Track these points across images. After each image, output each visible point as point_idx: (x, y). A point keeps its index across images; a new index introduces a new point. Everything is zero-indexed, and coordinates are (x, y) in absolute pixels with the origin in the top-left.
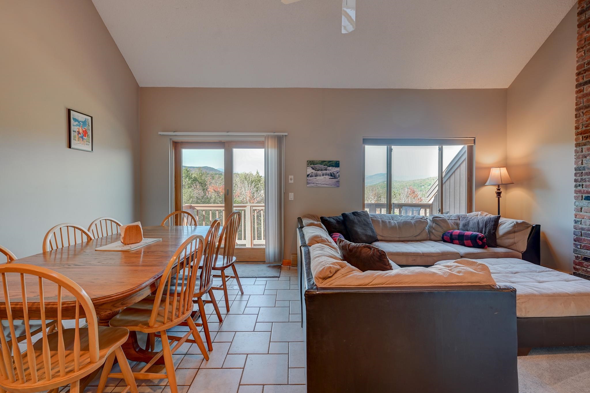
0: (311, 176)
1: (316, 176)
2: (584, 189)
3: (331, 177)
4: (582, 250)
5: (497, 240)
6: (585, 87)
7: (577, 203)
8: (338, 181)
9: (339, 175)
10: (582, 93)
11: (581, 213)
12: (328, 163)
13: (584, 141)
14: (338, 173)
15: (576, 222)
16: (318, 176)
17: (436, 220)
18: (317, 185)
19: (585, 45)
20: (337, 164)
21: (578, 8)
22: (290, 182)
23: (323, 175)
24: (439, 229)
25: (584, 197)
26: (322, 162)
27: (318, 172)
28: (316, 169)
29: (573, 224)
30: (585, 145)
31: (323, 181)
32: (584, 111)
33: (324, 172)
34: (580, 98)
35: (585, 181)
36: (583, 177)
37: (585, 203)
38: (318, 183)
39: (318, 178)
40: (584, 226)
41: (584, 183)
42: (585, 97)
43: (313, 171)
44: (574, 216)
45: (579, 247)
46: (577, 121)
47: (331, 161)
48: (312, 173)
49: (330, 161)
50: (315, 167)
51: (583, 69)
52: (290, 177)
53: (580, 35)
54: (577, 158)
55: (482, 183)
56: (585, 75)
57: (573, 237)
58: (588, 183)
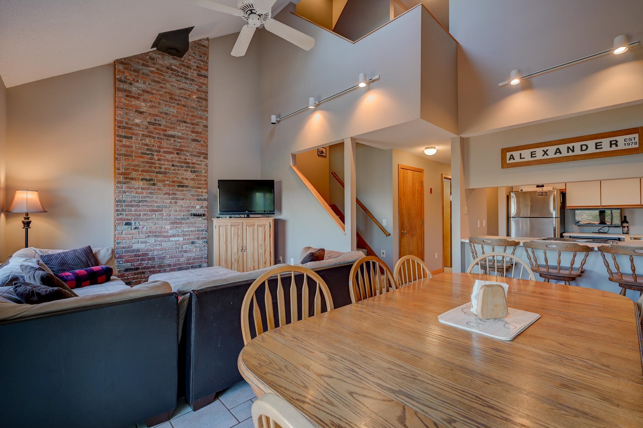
2: (124, 217)
4: (124, 264)
6: (122, 139)
7: (118, 228)
10: (122, 143)
11: (122, 236)
13: (123, 180)
15: (117, 243)
19: (123, 108)
25: (124, 223)
29: (115, 245)
30: (125, 184)
32: (121, 157)
34: (117, 145)
35: (126, 211)
36: (123, 208)
37: (125, 228)
40: (125, 246)
42: (121, 147)
44: (113, 239)
46: (116, 163)
51: (119, 124)
53: (116, 97)
54: (118, 192)
56: (124, 130)
58: (127, 213)
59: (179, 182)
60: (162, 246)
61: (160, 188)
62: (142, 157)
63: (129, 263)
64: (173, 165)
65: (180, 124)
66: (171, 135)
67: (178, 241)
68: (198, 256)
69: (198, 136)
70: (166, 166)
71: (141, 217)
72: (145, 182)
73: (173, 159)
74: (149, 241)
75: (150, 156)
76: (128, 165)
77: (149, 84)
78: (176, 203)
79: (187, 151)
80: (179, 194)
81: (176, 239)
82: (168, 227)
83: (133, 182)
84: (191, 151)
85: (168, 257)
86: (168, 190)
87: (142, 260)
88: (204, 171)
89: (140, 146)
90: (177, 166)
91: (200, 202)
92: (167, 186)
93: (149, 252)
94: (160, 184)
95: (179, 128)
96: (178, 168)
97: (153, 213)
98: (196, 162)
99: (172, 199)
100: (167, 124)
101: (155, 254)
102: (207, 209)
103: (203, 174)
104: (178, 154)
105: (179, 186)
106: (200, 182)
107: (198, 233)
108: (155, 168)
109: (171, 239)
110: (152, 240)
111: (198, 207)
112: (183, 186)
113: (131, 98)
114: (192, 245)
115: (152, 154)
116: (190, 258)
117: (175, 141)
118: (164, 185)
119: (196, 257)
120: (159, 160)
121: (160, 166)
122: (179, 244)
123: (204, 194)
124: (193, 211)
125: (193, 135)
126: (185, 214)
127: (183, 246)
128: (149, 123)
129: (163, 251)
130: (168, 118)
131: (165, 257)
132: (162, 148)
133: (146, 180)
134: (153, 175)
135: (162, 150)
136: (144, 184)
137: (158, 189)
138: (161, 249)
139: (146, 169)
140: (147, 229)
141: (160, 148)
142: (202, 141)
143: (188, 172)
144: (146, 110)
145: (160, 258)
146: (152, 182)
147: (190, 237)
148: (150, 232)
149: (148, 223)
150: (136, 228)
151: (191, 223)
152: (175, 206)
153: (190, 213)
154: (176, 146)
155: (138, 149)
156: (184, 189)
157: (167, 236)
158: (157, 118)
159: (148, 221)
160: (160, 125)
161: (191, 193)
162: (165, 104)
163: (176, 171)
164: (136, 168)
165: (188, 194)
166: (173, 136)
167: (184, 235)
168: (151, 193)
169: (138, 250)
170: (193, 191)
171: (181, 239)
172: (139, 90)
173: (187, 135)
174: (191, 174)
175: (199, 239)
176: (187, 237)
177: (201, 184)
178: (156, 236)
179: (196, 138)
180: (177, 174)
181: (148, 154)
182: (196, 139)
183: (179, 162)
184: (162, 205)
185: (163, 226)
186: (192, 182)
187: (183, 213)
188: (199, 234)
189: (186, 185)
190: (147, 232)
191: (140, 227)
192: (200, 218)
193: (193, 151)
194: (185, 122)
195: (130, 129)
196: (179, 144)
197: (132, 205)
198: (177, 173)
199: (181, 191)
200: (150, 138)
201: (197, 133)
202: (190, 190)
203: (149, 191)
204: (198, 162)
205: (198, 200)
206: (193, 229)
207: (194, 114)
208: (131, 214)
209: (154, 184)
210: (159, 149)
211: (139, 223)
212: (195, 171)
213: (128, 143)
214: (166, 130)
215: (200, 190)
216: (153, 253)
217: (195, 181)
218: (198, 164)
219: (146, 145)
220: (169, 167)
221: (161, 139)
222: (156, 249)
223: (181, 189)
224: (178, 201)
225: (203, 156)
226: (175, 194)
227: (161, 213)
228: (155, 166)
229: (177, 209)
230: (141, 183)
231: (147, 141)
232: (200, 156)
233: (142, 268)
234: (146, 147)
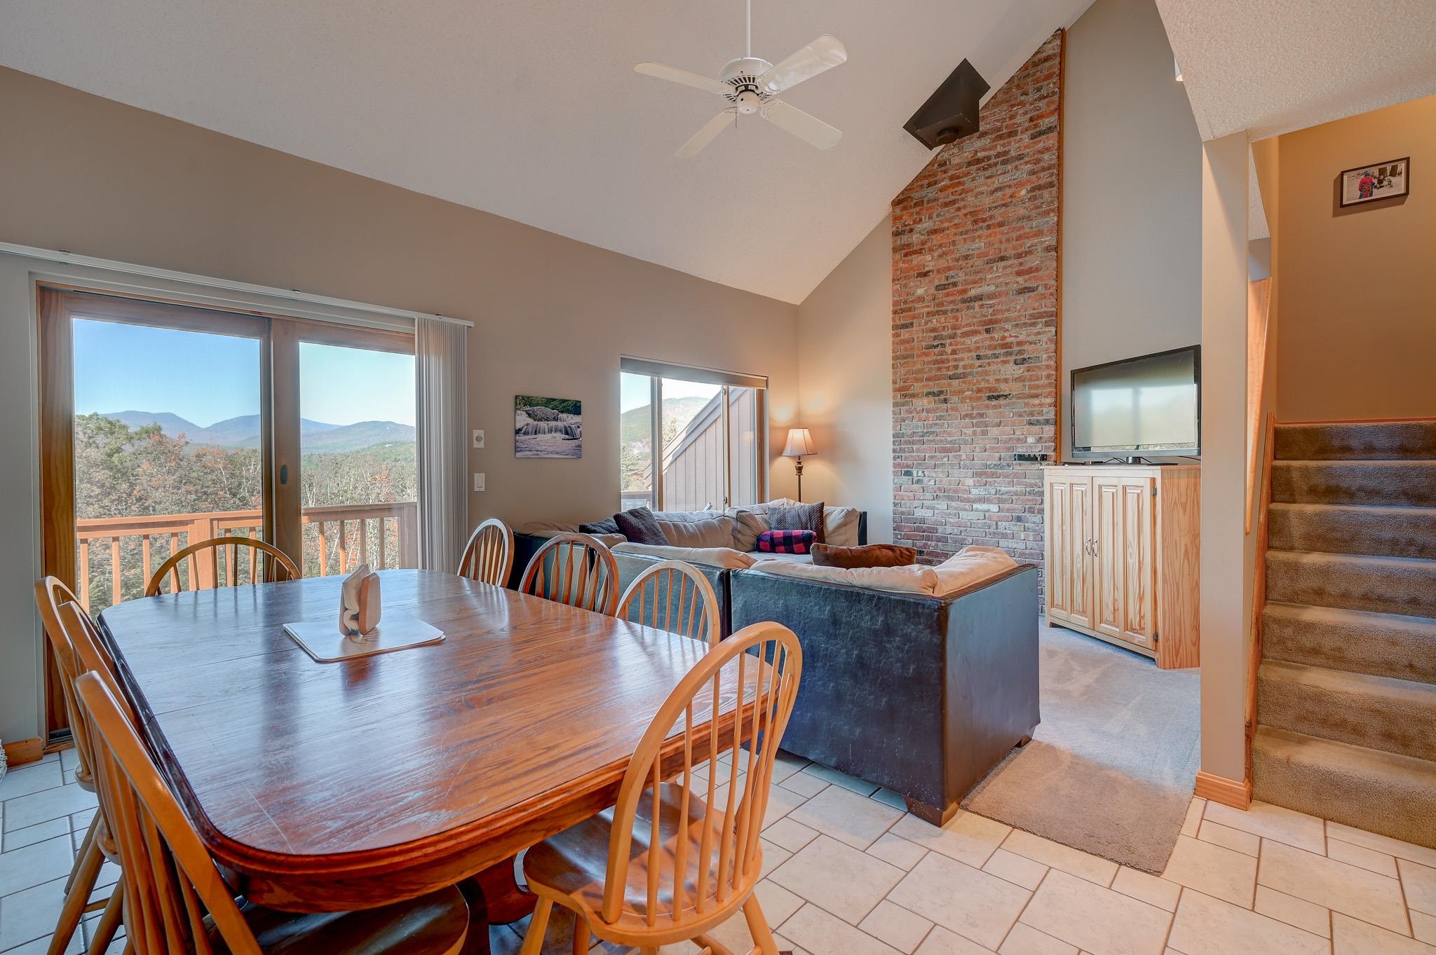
0: (526, 433)
1: (536, 434)
2: (903, 461)
3: (567, 437)
5: (826, 539)
6: (902, 331)
7: (896, 480)
8: (579, 446)
9: (581, 432)
10: (899, 338)
11: (900, 493)
12: (561, 404)
13: (902, 400)
14: (579, 427)
15: (895, 505)
16: (539, 433)
17: (742, 516)
18: (538, 455)
19: (901, 278)
20: (576, 409)
21: (893, 227)
22: (476, 445)
23: (550, 431)
24: (748, 531)
25: (903, 472)
26: (549, 402)
27: (540, 423)
28: (536, 415)
29: (891, 507)
30: (903, 406)
31: (549, 444)
32: (902, 362)
33: (553, 424)
34: (897, 343)
35: (904, 452)
36: (902, 446)
37: (904, 480)
38: (540, 449)
39: (540, 437)
40: (904, 509)
41: (903, 455)
42: (902, 344)
43: (530, 421)
44: (893, 497)
45: (899, 537)
46: (894, 373)
47: (566, 401)
48: (528, 424)
49: (564, 401)
50: (533, 411)
51: (899, 307)
52: (476, 433)
53: (895, 263)
54: (896, 421)
55: (778, 452)
56: (902, 315)
57: (891, 525)
58: (907, 454)
59: (990, 390)
60: (959, 518)
61: (955, 405)
62: (926, 355)
63: (909, 541)
64: (979, 357)
65: (992, 267)
66: (975, 297)
67: (988, 511)
68: (1032, 551)
69: (1030, 279)
70: (967, 362)
71: (926, 461)
72: (931, 398)
73: (978, 345)
74: (938, 506)
75: (939, 349)
76: (907, 372)
77: (938, 215)
78: (984, 433)
79: (1007, 320)
80: (992, 416)
81: (985, 506)
82: (970, 481)
83: (914, 401)
84: (1015, 318)
85: (971, 542)
86: (970, 408)
87: (928, 539)
88: (1045, 356)
89: (925, 334)
90: (987, 357)
91: (1036, 428)
92: (968, 401)
93: (938, 527)
94: (955, 399)
95: (990, 276)
96: (987, 361)
97: (943, 454)
98: (1028, 339)
99: (978, 425)
100: (967, 277)
101: (949, 531)
102: (1053, 444)
103: (1043, 363)
104: (988, 331)
105: (989, 398)
106: (1036, 382)
107: (1030, 498)
108: (948, 368)
109: (975, 506)
110: (942, 505)
111: (1030, 440)
112: (997, 397)
113: (911, 255)
114: (1018, 523)
115: (942, 344)
116: (1014, 552)
117: (981, 306)
118: (963, 401)
119: (1027, 551)
120: (954, 352)
121: (955, 363)
122: (990, 518)
123: (1044, 409)
124: (1020, 450)
125: (1020, 279)
126: (1003, 456)
127: (1000, 523)
128: (938, 288)
129: (962, 529)
130: (970, 265)
131: (965, 539)
132: (959, 328)
133: (934, 394)
134: (944, 384)
135: (959, 332)
136: (929, 403)
137: (953, 409)
138: (957, 523)
139: (933, 374)
140: (935, 484)
141: (955, 329)
142: (1040, 288)
143: (1008, 365)
144: (933, 266)
145: (955, 541)
146: (942, 397)
147: (1014, 506)
148: (939, 489)
149: (936, 472)
150: (918, 481)
151: (1016, 475)
152: (982, 439)
153: (1014, 453)
154: (985, 316)
155: (922, 341)
156: (1002, 401)
157: (968, 500)
158: (952, 273)
159: (936, 470)
160: (955, 284)
161: (1014, 410)
162: (965, 239)
163: (983, 369)
164: (919, 376)
165: (1008, 413)
166: (979, 298)
167: (1000, 501)
168: (940, 418)
169: (923, 521)
170: (1019, 405)
171: (994, 508)
172: (922, 235)
173: (1007, 284)
174: (1016, 367)
175: (1034, 512)
176: (1007, 506)
177: (1038, 387)
178: (950, 498)
179: (1027, 285)
180: (986, 373)
181: (937, 346)
182: (1026, 288)
183: (990, 347)
184: (959, 439)
185: (962, 479)
186: (1019, 384)
187: (998, 455)
188: (1032, 500)
189: (1005, 393)
190: (935, 489)
191: (926, 480)
192: (1035, 464)
193: (1019, 316)
194: (1002, 259)
195: (910, 310)
196: (991, 311)
197: (913, 441)
198: (986, 371)
199: (995, 407)
200: (938, 315)
201: (1030, 271)
202: (1013, 403)
203: (938, 414)
204: (1032, 338)
205: (1030, 424)
206: (1018, 488)
207: (1022, 232)
208: (912, 457)
209: (945, 401)
210: (954, 332)
211: (923, 472)
212: (1025, 359)
213: (907, 336)
214: (965, 291)
215: (1036, 401)
216: (945, 529)
217: (1024, 381)
218: (1031, 343)
219: (934, 330)
220: (972, 362)
221: (958, 310)
222: (951, 523)
223: (994, 402)
224: (989, 429)
225: (1044, 320)
226: (981, 415)
227: (958, 453)
228: (947, 365)
229: (987, 446)
230: (926, 400)
231: (935, 322)
232: (1035, 323)
233: (928, 554)
234: (933, 335)
